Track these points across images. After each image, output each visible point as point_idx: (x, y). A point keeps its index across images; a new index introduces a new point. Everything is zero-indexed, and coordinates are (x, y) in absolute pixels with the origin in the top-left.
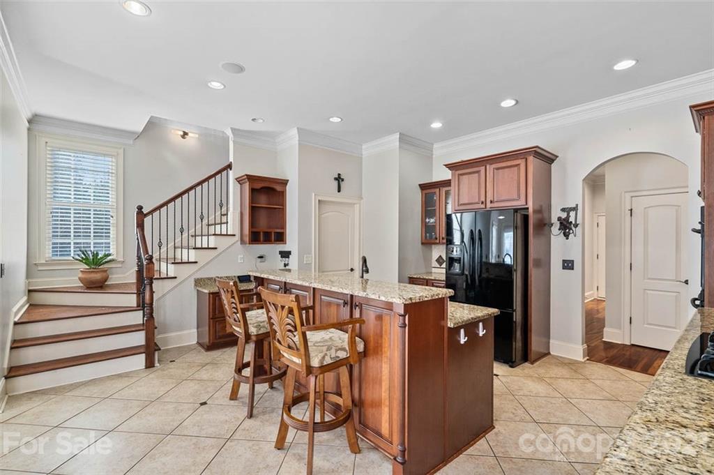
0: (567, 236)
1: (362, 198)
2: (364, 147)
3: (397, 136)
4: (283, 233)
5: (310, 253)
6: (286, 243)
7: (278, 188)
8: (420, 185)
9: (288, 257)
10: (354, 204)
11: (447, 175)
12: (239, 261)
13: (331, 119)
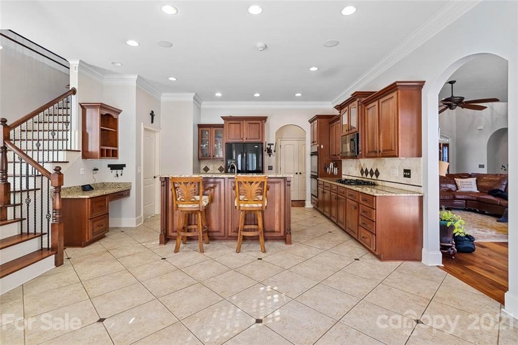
0: (270, 155)
1: (161, 129)
2: (163, 95)
3: (193, 94)
4: (116, 150)
5: (141, 166)
6: (118, 159)
7: (114, 115)
8: (198, 125)
9: (122, 169)
10: (157, 132)
11: (222, 122)
12: (81, 173)
13: (170, 79)
